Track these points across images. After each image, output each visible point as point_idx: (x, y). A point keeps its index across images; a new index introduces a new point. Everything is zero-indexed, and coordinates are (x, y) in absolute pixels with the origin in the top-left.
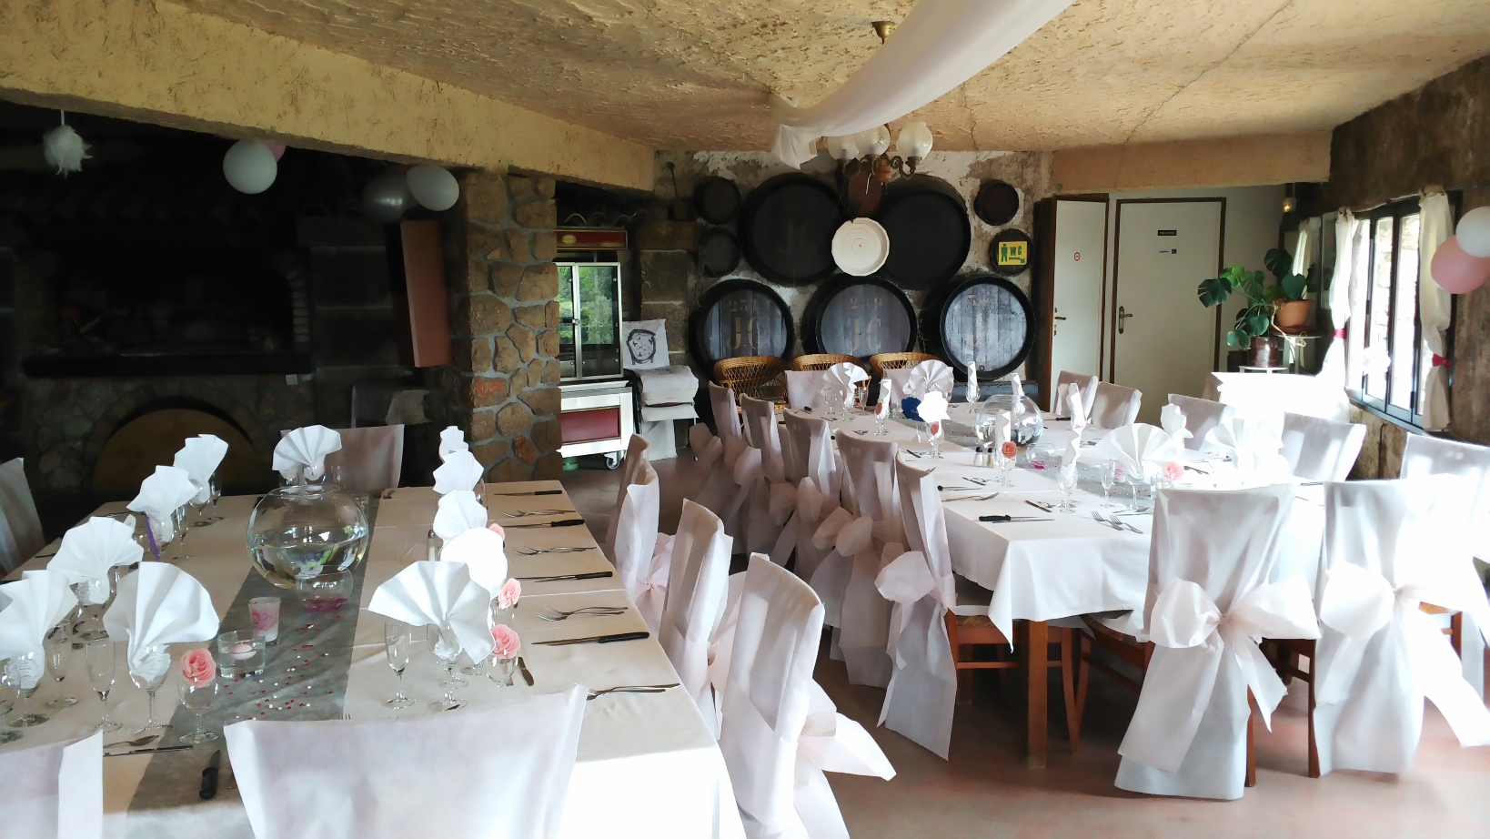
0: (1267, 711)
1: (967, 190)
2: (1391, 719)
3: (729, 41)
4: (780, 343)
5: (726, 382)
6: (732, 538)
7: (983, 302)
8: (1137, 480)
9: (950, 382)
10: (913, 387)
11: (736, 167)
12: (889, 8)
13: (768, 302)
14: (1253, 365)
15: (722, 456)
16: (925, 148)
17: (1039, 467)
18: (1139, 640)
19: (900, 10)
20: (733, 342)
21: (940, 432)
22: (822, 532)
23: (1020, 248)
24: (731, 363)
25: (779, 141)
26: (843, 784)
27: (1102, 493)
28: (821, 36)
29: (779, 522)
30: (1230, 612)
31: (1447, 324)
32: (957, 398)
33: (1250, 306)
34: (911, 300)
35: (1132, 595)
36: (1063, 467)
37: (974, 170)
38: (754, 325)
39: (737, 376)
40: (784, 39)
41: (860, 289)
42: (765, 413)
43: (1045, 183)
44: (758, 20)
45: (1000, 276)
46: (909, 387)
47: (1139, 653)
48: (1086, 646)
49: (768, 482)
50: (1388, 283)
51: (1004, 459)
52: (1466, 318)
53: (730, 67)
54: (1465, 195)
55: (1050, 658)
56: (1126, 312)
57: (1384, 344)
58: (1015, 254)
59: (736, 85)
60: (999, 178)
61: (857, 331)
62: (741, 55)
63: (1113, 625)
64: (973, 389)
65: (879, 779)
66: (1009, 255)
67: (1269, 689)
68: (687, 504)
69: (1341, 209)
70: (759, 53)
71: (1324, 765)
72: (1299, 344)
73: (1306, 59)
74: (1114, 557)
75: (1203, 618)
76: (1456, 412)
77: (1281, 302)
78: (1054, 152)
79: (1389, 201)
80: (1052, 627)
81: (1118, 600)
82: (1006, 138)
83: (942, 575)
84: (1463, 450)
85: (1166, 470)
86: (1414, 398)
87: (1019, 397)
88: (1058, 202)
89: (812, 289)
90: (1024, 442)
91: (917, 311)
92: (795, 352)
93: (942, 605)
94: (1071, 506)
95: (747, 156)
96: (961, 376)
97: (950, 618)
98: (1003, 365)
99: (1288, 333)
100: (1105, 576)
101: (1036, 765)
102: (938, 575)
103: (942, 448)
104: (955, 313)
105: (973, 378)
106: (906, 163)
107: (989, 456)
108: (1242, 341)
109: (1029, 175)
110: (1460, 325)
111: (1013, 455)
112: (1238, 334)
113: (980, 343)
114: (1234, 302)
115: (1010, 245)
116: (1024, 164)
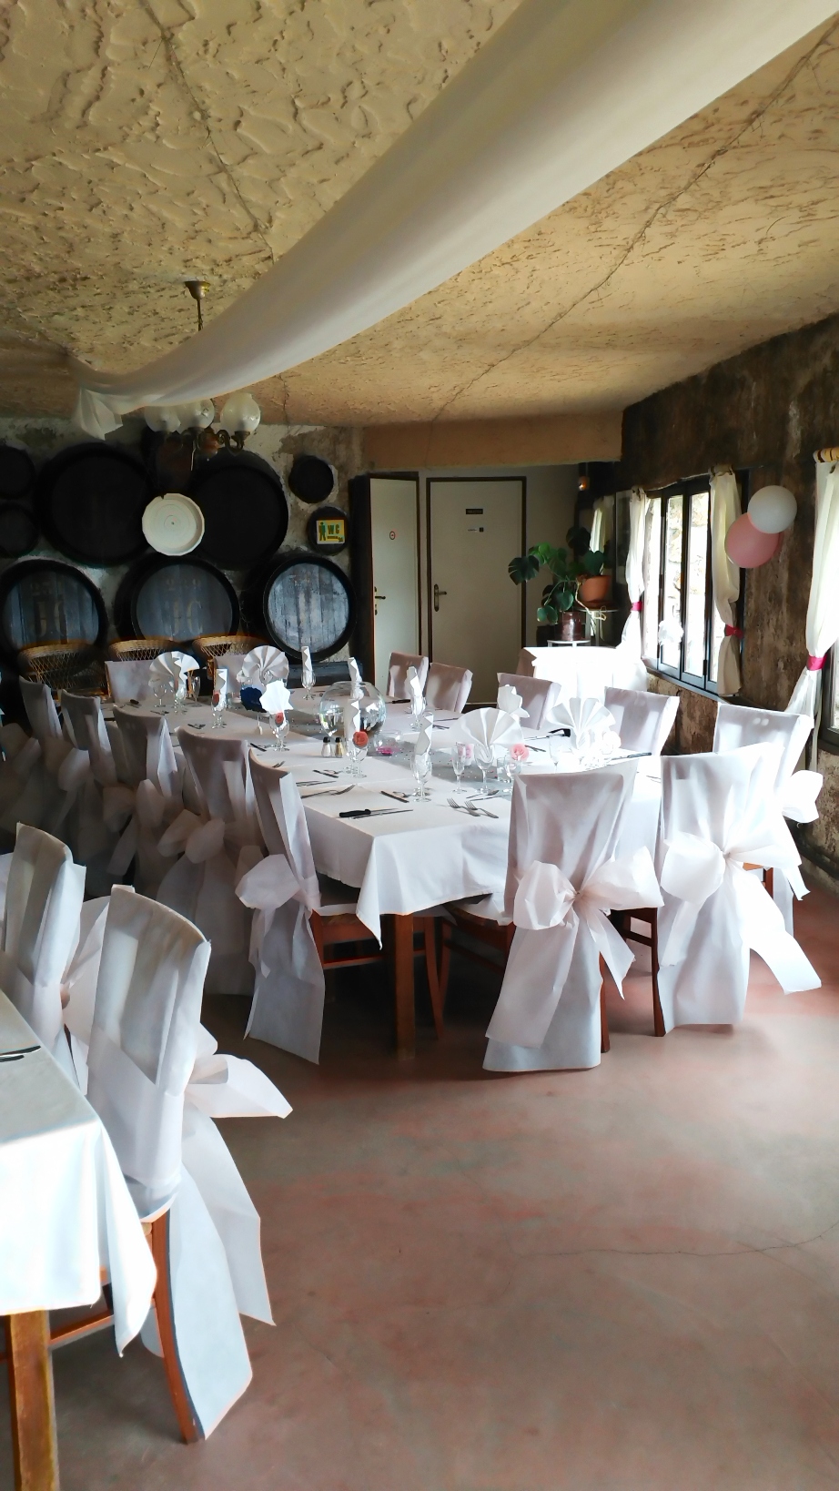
0: (618, 977)
1: (281, 466)
2: (724, 974)
3: (21, 296)
4: (91, 629)
5: (33, 673)
6: (84, 868)
7: (305, 582)
8: (488, 764)
9: (285, 669)
10: (247, 675)
11: (29, 436)
12: (204, 267)
13: (75, 585)
14: (560, 639)
15: (42, 758)
16: (253, 422)
17: (386, 753)
18: (500, 923)
19: (216, 270)
20: (38, 629)
21: (285, 723)
22: (168, 840)
23: (337, 526)
24: (38, 652)
25: (80, 412)
26: (232, 1129)
27: (453, 778)
28: (127, 294)
29: (115, 828)
30: (582, 889)
31: (737, 597)
32: (294, 683)
33: (555, 582)
34: (231, 581)
35: (494, 881)
36: (417, 756)
37: (288, 444)
38: (61, 609)
39: (45, 666)
40: (84, 295)
41: (176, 570)
42: (91, 710)
43: (357, 460)
44: (55, 273)
45: (319, 555)
46: (243, 675)
47: (500, 937)
48: (447, 932)
49: (100, 787)
50: (679, 559)
51: (356, 750)
52: (753, 590)
53: (20, 324)
54: (750, 473)
55: (416, 949)
56: (441, 589)
57: (678, 615)
58: (333, 533)
59: (27, 345)
60: (311, 454)
61: (176, 614)
62: (35, 312)
63: (475, 911)
64: (308, 677)
65: (276, 1119)
66: (327, 534)
67: (620, 957)
68: (22, 829)
69: (635, 488)
70: (55, 310)
71: (669, 1025)
72: (600, 618)
73: (608, 340)
74: (473, 843)
75: (561, 897)
76: (746, 678)
77: (582, 578)
78: (364, 428)
79: (679, 481)
80: (417, 918)
81: (478, 885)
82: (319, 412)
83: (305, 876)
84: (769, 716)
85: (513, 752)
86: (707, 665)
87: (357, 684)
88: (371, 480)
89: (124, 570)
90: (369, 729)
91: (238, 593)
92: (109, 639)
93: (306, 907)
94: (426, 794)
95: (39, 423)
96: (295, 659)
97: (316, 920)
98: (327, 646)
99: (591, 608)
100: (465, 864)
101: (405, 1057)
102: (301, 878)
103: (287, 739)
104: (277, 594)
105: (308, 663)
106: (233, 437)
107: (337, 746)
108: (549, 616)
109: (342, 451)
110: (748, 597)
111: (365, 745)
112: (547, 610)
113: (304, 625)
114: (539, 581)
115: (327, 523)
116: (336, 441)
